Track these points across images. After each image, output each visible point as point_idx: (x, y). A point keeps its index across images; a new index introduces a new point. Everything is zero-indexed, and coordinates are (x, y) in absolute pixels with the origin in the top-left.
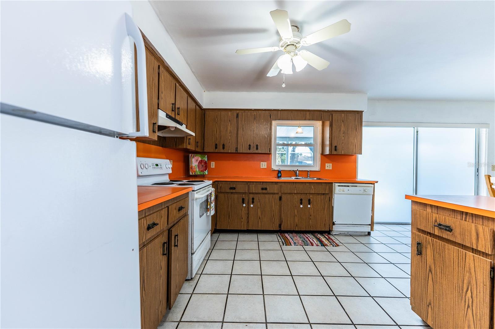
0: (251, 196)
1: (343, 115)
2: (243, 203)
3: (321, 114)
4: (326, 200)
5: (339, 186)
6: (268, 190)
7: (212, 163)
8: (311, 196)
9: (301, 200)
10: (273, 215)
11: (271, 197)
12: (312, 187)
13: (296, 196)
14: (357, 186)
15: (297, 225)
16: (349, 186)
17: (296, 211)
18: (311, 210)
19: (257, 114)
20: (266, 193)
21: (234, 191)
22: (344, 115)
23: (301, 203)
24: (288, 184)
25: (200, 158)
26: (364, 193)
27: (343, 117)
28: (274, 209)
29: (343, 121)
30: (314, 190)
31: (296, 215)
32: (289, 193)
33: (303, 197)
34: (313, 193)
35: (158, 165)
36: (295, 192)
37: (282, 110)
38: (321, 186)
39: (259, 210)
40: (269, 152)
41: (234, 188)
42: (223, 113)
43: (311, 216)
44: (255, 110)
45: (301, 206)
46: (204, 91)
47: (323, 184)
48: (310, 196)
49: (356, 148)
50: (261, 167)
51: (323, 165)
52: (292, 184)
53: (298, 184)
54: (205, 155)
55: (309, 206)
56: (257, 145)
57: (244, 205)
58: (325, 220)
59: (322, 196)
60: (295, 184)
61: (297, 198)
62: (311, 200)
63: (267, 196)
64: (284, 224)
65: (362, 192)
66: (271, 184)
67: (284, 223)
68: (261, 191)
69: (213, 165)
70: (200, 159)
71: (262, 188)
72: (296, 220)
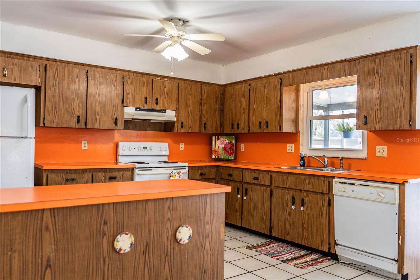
0: (245, 186)
1: (378, 61)
2: (238, 194)
3: (345, 67)
4: (324, 202)
5: (340, 183)
6: (260, 180)
7: (242, 145)
8: (305, 194)
9: (293, 198)
10: (265, 214)
11: (263, 190)
12: (307, 181)
13: (287, 192)
14: (368, 186)
15: (288, 234)
16: (354, 184)
17: (287, 212)
18: (304, 215)
19: (267, 82)
20: (257, 185)
21: (231, 178)
22: (380, 61)
23: (293, 204)
24: (281, 174)
25: (226, 139)
26: (379, 200)
27: (377, 65)
28: (265, 206)
29: (377, 72)
30: (308, 185)
31: (288, 219)
32: (281, 187)
33: (296, 194)
34: (307, 191)
35: (147, 147)
36: (287, 187)
37: (293, 71)
38: (318, 180)
39: (251, 204)
40: (279, 131)
41: (232, 174)
42: (238, 86)
43: (304, 223)
44: (266, 77)
45: (293, 207)
46: (223, 66)
47: (321, 178)
48: (303, 195)
49: (401, 117)
50: (288, 151)
51: (371, 149)
52: (285, 175)
53: (291, 175)
54: (232, 137)
55: (302, 209)
56: (267, 123)
57: (239, 196)
58: (323, 235)
59: (319, 196)
60: (288, 175)
61: (288, 194)
62: (305, 200)
63: (259, 188)
64: (274, 229)
65: (374, 197)
66: (264, 173)
67: (274, 227)
68: (253, 181)
69: (243, 147)
70: (227, 141)
71: (255, 177)
72: (288, 227)
